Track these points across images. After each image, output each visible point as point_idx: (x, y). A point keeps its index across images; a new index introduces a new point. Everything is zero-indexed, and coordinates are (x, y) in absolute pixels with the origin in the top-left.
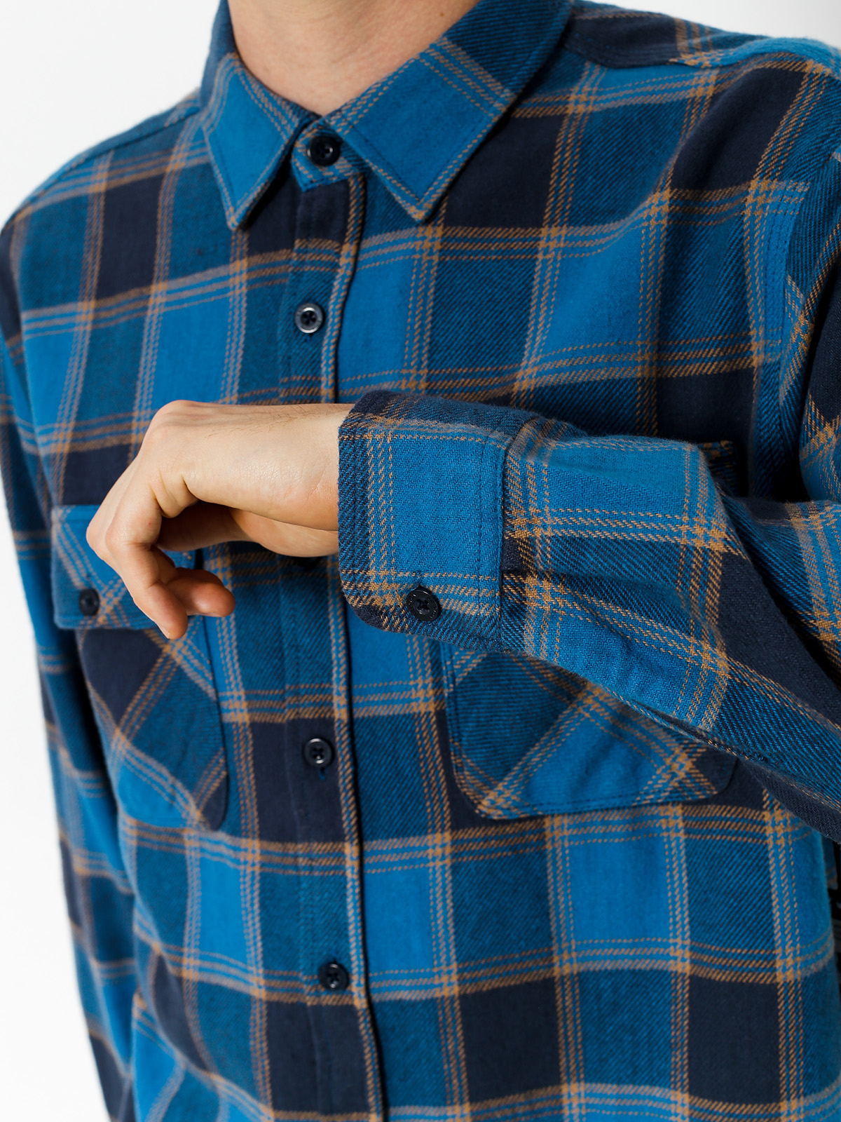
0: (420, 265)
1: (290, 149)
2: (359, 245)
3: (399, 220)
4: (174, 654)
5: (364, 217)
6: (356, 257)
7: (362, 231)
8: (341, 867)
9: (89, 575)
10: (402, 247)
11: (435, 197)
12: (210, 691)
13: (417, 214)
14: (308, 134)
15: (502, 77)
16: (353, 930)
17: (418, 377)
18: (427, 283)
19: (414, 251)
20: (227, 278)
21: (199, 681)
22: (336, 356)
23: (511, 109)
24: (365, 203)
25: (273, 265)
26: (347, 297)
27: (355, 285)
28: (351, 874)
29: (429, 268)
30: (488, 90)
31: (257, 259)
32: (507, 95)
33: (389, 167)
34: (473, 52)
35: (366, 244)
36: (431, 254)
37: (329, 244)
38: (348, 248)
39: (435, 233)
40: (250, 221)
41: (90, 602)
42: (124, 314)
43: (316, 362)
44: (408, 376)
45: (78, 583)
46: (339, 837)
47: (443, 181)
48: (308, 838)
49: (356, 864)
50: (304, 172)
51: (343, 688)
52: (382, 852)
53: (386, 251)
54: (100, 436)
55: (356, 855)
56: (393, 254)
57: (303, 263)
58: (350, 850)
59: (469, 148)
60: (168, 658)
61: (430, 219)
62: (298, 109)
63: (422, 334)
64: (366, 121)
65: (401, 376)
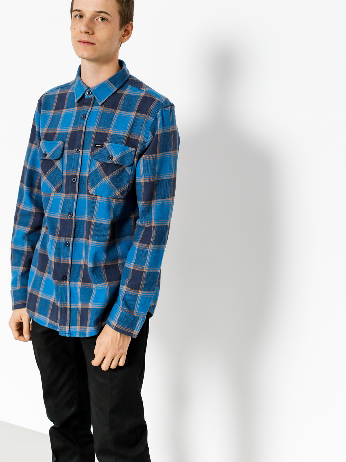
0: (100, 112)
1: (85, 92)
2: (92, 107)
3: (98, 105)
4: (57, 164)
5: (93, 103)
6: (91, 109)
7: (93, 105)
8: (74, 198)
9: (46, 151)
10: (98, 109)
11: (103, 102)
12: (62, 170)
13: (100, 104)
14: (88, 90)
15: (116, 86)
16: (74, 207)
17: (96, 128)
18: (100, 115)
19: (99, 110)
20: (74, 109)
21: (60, 169)
22: (86, 123)
23: (116, 91)
24: (94, 101)
25: (80, 109)
26: (89, 114)
27: (91, 113)
28: (76, 199)
29: (101, 113)
30: (113, 88)
31: (78, 107)
32: (116, 89)
33: (97, 97)
34: (112, 82)
35: (93, 107)
36: (101, 111)
37: (88, 107)
38: (91, 108)
39: (102, 108)
40: (78, 102)
41: (45, 155)
42: (58, 113)
43: (83, 123)
44: (95, 127)
45: (44, 152)
46: (75, 193)
47: (105, 100)
48: (70, 193)
49: (77, 197)
50: (86, 96)
51: (79, 171)
52: (81, 196)
53: (95, 109)
54: (51, 131)
55: (77, 196)
56: (96, 110)
57: (84, 109)
58: (76, 195)
59: (109, 96)
60: (56, 165)
61: (102, 105)
62: (87, 86)
63: (98, 122)
64: (95, 90)
65: (94, 127)
